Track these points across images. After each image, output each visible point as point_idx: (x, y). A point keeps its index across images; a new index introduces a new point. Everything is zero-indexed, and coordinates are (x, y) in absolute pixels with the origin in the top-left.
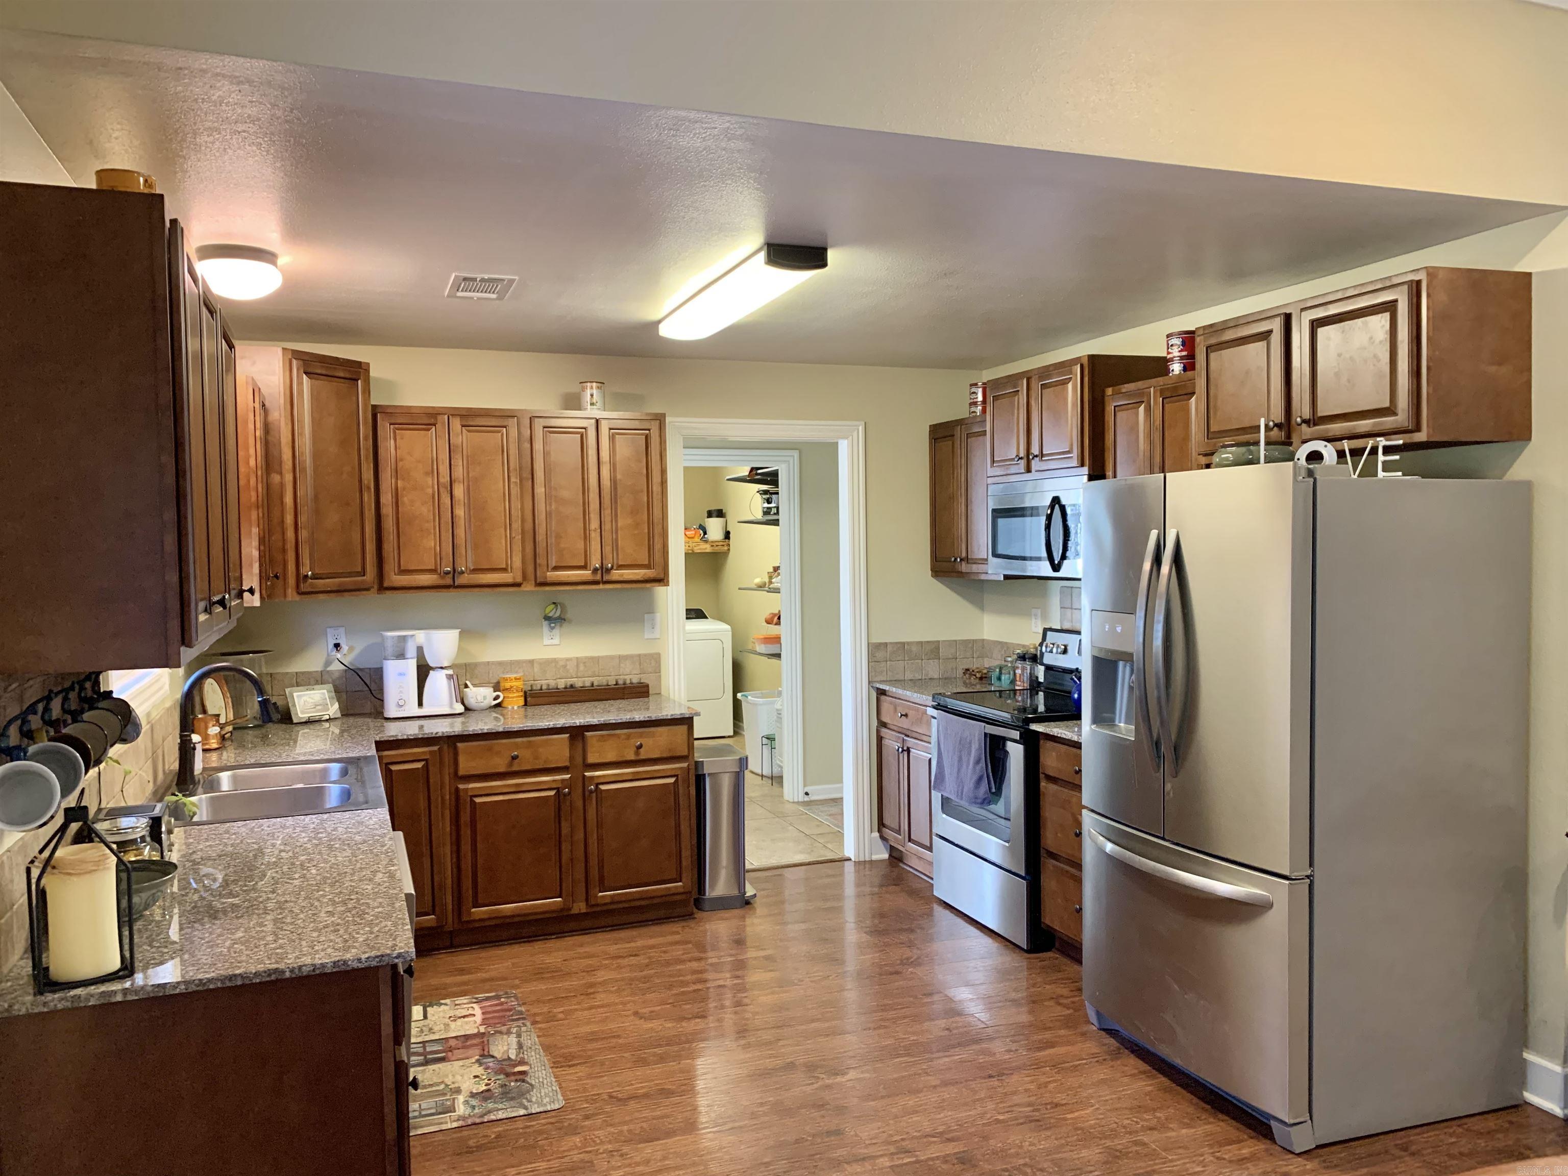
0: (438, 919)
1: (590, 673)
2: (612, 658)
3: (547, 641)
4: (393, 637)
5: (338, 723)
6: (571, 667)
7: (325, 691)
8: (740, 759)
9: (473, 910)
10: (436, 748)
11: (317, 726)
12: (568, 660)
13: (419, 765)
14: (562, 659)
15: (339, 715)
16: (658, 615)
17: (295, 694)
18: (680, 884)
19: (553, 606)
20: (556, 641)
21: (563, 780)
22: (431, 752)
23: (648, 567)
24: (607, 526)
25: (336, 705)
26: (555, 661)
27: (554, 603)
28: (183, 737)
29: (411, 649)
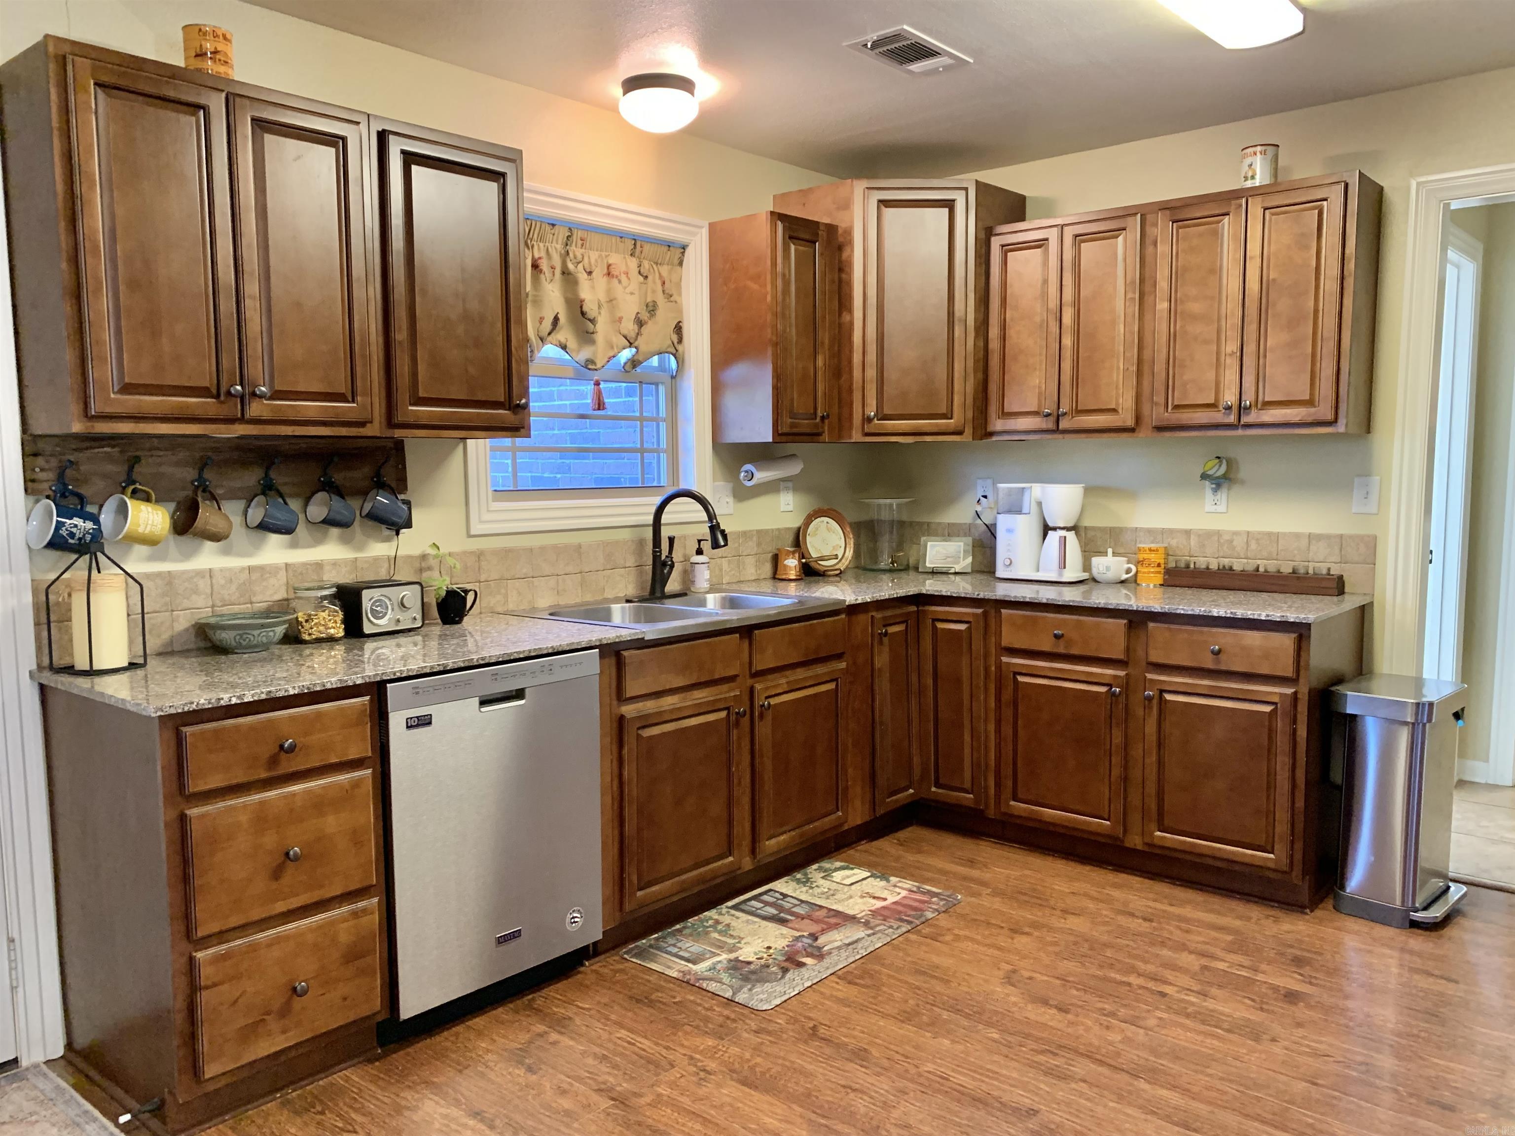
0: (977, 800)
1: (1265, 554)
2: (1297, 536)
3: (1209, 507)
4: (1004, 489)
5: (968, 577)
6: (1239, 543)
7: (962, 544)
8: (1418, 704)
9: (1012, 803)
10: (980, 611)
11: (944, 577)
12: (1236, 533)
13: (962, 627)
14: (1228, 532)
15: (969, 570)
16: (1376, 479)
17: (929, 544)
18: (1272, 856)
19: (1217, 461)
20: (1222, 508)
21: (1115, 677)
22: (974, 615)
23: (1310, 403)
24: (1250, 348)
25: (970, 559)
26: (1218, 533)
27: (1218, 458)
28: (654, 552)
29: (1029, 503)
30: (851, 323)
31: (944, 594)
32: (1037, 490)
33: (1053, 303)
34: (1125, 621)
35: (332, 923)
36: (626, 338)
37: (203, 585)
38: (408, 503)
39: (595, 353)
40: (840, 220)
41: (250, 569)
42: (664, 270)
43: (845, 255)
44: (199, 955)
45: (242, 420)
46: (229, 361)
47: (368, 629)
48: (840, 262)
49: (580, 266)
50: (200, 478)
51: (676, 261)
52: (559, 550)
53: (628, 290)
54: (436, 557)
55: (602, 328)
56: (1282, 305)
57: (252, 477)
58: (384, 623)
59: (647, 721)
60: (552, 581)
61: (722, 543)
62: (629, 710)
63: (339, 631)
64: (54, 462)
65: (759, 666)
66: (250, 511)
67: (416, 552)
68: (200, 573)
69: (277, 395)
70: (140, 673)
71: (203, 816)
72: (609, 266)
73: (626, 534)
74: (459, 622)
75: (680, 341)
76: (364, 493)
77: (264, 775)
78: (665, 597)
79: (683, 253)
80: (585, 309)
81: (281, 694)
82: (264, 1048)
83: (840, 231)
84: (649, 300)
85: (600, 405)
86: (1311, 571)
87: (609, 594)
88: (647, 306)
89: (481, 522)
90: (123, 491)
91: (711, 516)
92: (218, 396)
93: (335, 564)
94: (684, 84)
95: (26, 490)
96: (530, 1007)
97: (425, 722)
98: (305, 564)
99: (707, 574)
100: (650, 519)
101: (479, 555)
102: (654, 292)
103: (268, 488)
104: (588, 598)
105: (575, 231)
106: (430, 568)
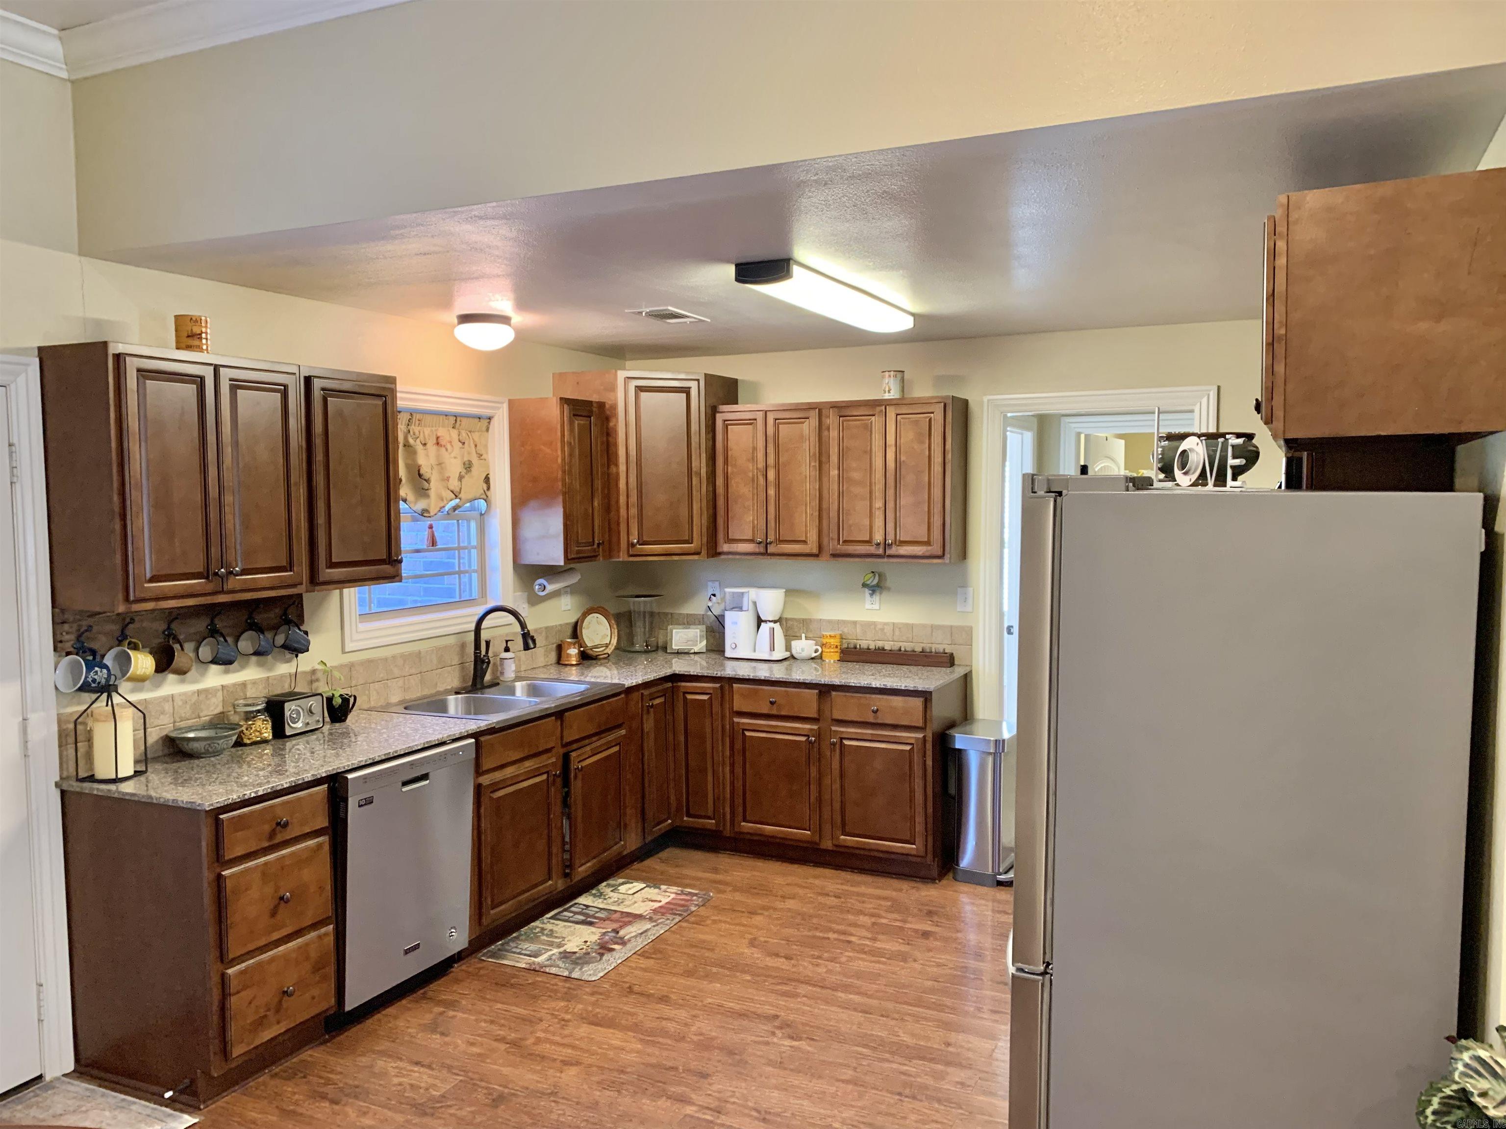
0: (717, 824)
1: (904, 638)
2: (924, 626)
3: (868, 606)
4: (729, 593)
5: (705, 656)
6: (888, 630)
7: (698, 630)
8: (996, 741)
9: (743, 824)
10: (718, 685)
11: (687, 657)
12: (885, 624)
13: (705, 697)
14: (881, 623)
15: (704, 650)
16: (971, 589)
17: (674, 631)
18: (914, 846)
19: (872, 574)
20: (876, 606)
21: (811, 730)
22: (714, 688)
23: (928, 543)
24: (890, 505)
25: (704, 642)
26: (874, 624)
27: (873, 572)
28: (475, 653)
29: (746, 603)
30: (618, 474)
31: (692, 674)
32: (751, 593)
33: (761, 465)
34: (817, 691)
35: (307, 944)
36: (452, 492)
37: (168, 707)
39: (429, 505)
40: (607, 398)
41: (199, 692)
42: (476, 436)
43: (611, 424)
44: (230, 971)
45: (222, 592)
46: (215, 551)
47: (288, 732)
48: (607, 428)
49: (418, 440)
50: (169, 628)
51: (484, 429)
52: (405, 657)
53: (453, 455)
54: (325, 672)
55: (434, 486)
56: (909, 478)
57: (201, 625)
58: (299, 725)
59: (496, 786)
60: (400, 682)
61: (532, 646)
62: (485, 780)
63: (268, 734)
64: (75, 626)
65: (567, 739)
66: (201, 649)
67: (308, 668)
68: (165, 699)
69: (244, 572)
70: (142, 778)
71: (233, 875)
72: (438, 438)
73: (452, 640)
74: (344, 721)
75: (488, 489)
76: (275, 628)
77: (266, 844)
78: (484, 687)
79: (489, 423)
80: (422, 472)
81: (279, 788)
82: (267, 1035)
83: (607, 406)
84: (466, 459)
85: (434, 543)
86: (933, 650)
87: (441, 688)
88: (464, 464)
89: (352, 641)
90: (120, 643)
91: (523, 625)
92: (207, 578)
93: (254, 683)
94: (504, 320)
95: (55, 650)
96: (424, 997)
97: (369, 801)
98: (234, 685)
99: (513, 667)
100: (473, 626)
101: (351, 666)
102: (469, 453)
103: (213, 632)
104: (427, 692)
105: (414, 415)
106: (317, 680)
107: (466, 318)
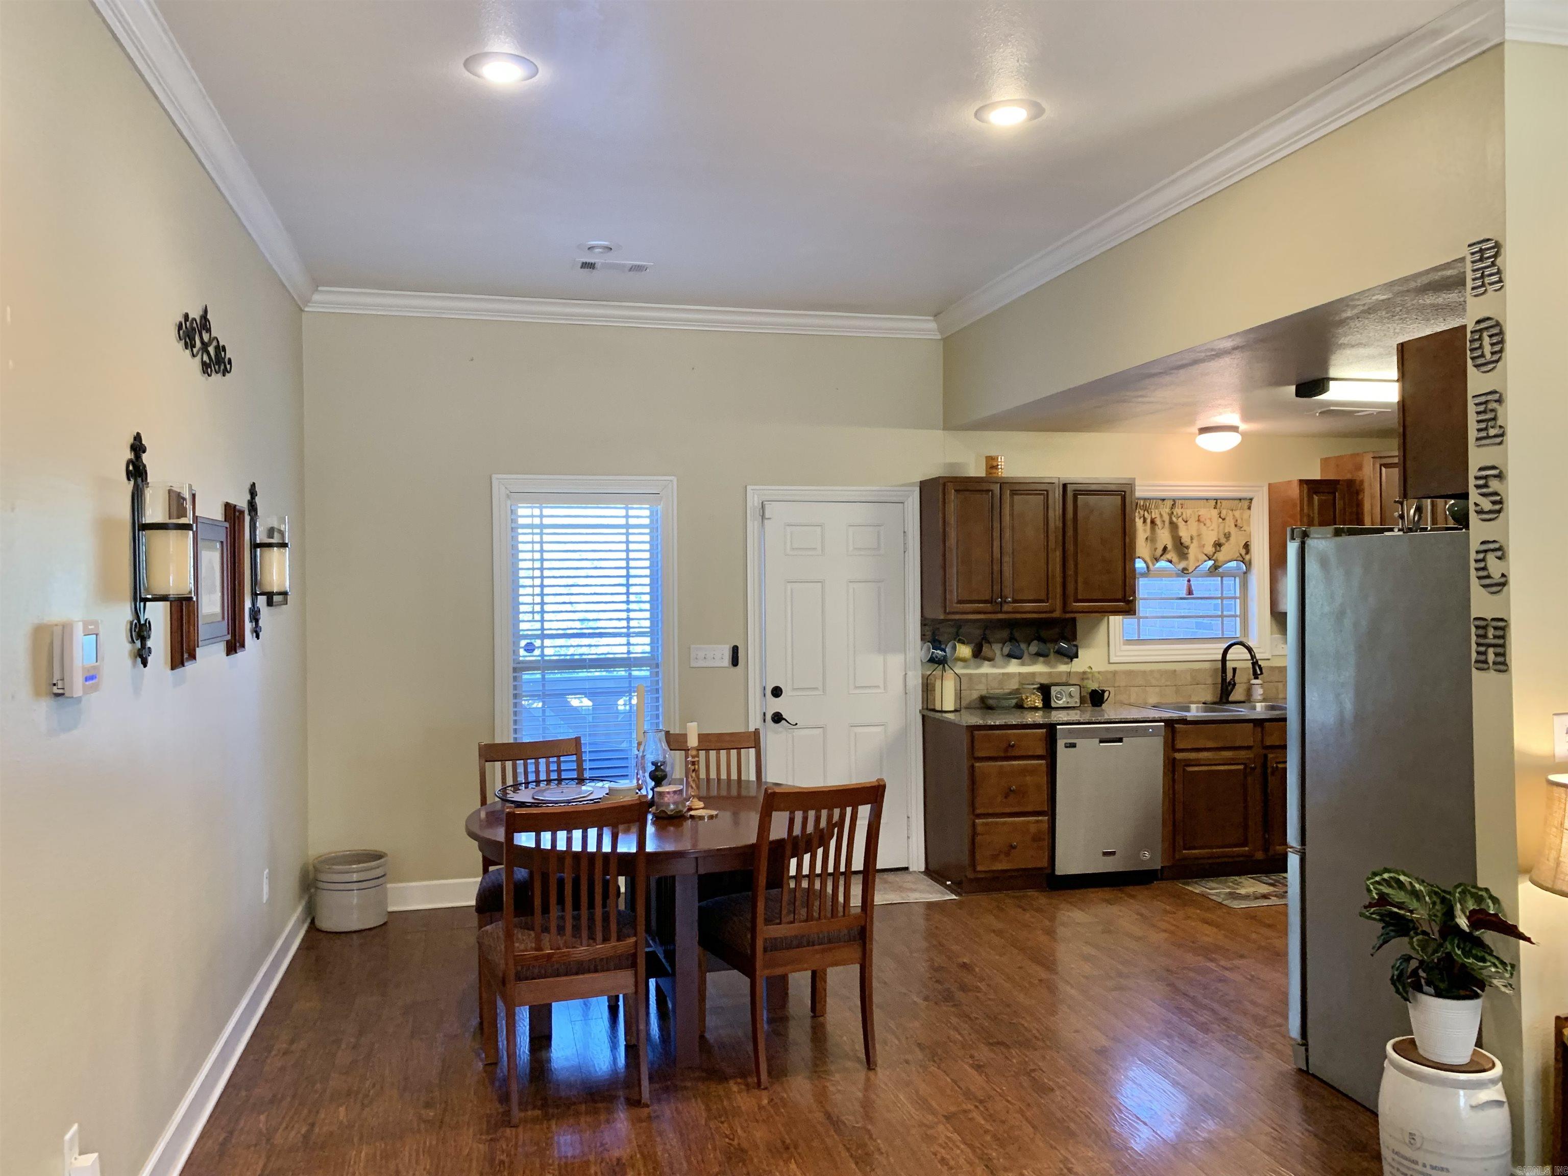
28: (1222, 676)
35: (1029, 822)
36: (1206, 555)
37: (984, 680)
38: (1076, 646)
39: (1188, 565)
40: (1359, 476)
41: (1003, 674)
42: (1237, 514)
43: (1360, 497)
44: (977, 821)
45: (1001, 612)
46: (997, 588)
47: (1053, 705)
48: (1357, 501)
49: (1180, 519)
50: (984, 634)
51: (1246, 507)
52: (1162, 673)
53: (1210, 529)
54: (1090, 673)
55: (1193, 552)
57: (1005, 634)
58: (1060, 703)
59: (1188, 763)
60: (1157, 689)
61: (1259, 673)
62: (1178, 756)
63: (1039, 704)
64: (931, 628)
65: (1268, 742)
66: (1004, 649)
67: (1081, 670)
68: (982, 675)
69: (1015, 601)
70: (958, 713)
71: (979, 767)
72: (1199, 516)
73: (1207, 665)
74: (1101, 706)
75: (1247, 552)
76: (1056, 641)
77: (1002, 754)
78: (1228, 702)
79: (1251, 503)
80: (1183, 541)
81: (1009, 723)
82: (999, 866)
83: (1357, 482)
84: (1226, 531)
85: (1190, 592)
87: (1194, 699)
88: (1225, 535)
89: (1116, 656)
90: (955, 639)
91: (1253, 657)
92: (991, 603)
93: (1041, 674)
95: (922, 640)
96: (1120, 890)
97: (1073, 745)
98: (1027, 673)
99: (1260, 691)
100: (1220, 657)
101: (1115, 673)
102: (1229, 526)
103: (1012, 639)
104: (1180, 700)
105: (1177, 501)
106: (1088, 679)
107: (1204, 430)
